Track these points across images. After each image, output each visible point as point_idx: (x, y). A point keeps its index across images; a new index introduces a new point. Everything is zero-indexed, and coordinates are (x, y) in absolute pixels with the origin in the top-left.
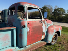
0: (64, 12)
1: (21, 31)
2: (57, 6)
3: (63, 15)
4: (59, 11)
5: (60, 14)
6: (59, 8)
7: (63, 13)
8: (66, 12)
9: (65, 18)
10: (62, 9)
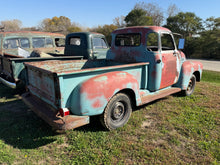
0: (199, 26)
1: (155, 67)
2: (173, 8)
3: (196, 36)
4: (183, 23)
5: (187, 32)
6: (181, 15)
7: (194, 30)
8: (204, 25)
9: (201, 43)
10: (192, 15)
